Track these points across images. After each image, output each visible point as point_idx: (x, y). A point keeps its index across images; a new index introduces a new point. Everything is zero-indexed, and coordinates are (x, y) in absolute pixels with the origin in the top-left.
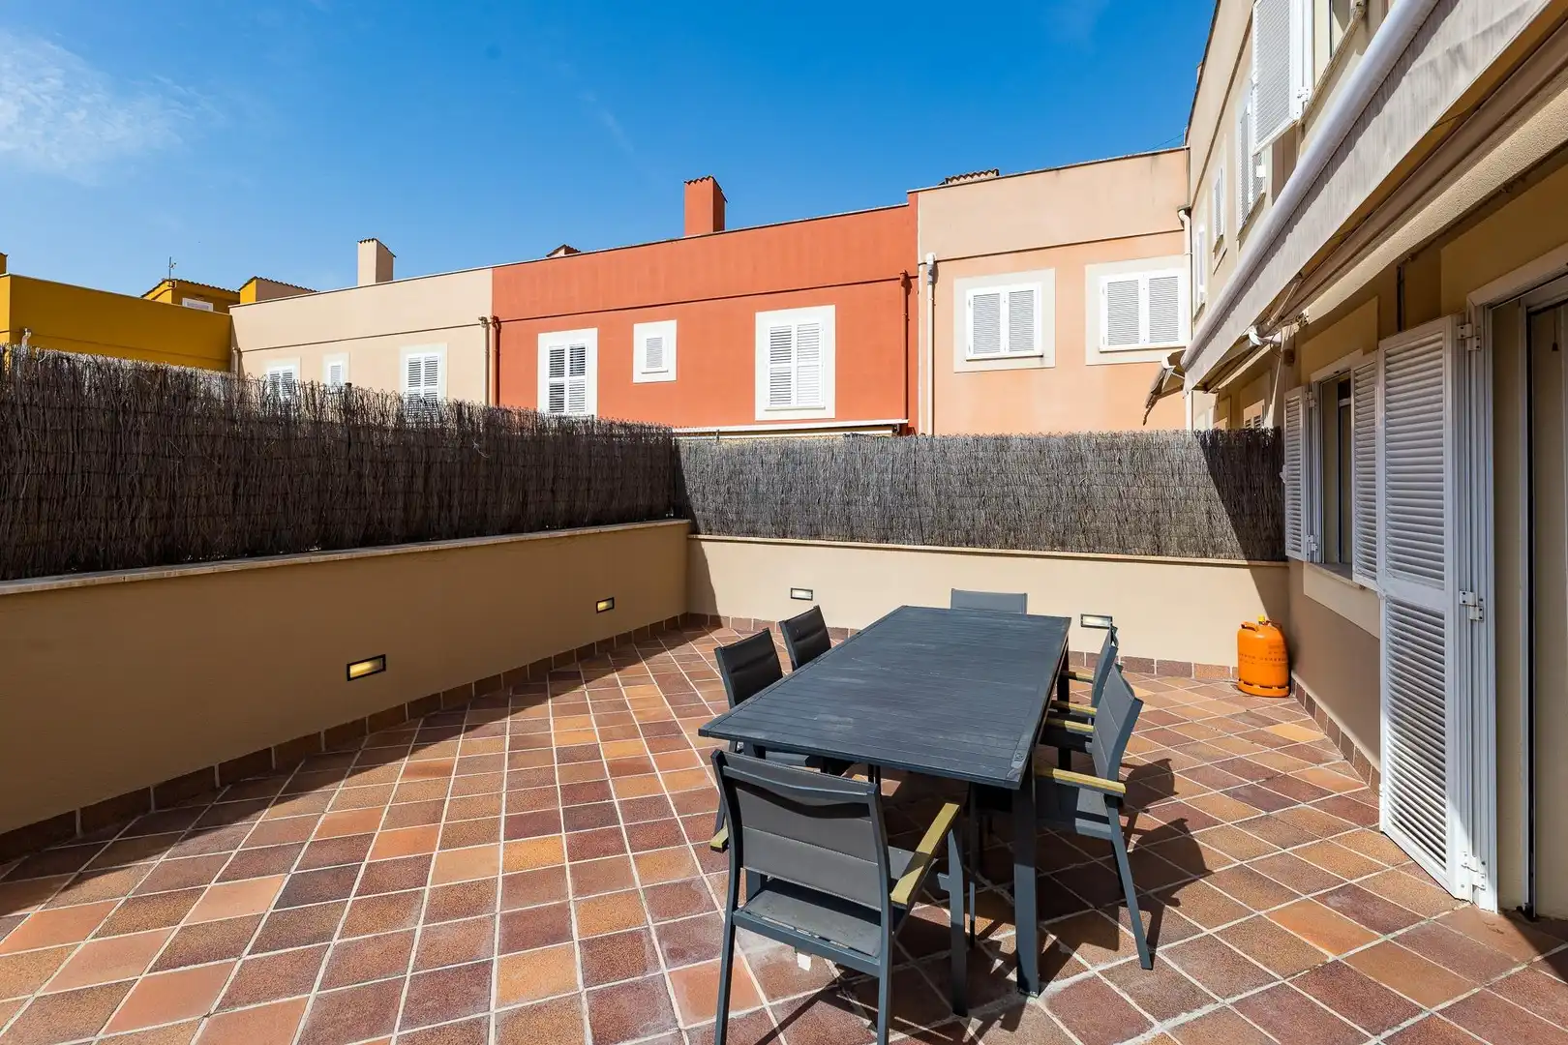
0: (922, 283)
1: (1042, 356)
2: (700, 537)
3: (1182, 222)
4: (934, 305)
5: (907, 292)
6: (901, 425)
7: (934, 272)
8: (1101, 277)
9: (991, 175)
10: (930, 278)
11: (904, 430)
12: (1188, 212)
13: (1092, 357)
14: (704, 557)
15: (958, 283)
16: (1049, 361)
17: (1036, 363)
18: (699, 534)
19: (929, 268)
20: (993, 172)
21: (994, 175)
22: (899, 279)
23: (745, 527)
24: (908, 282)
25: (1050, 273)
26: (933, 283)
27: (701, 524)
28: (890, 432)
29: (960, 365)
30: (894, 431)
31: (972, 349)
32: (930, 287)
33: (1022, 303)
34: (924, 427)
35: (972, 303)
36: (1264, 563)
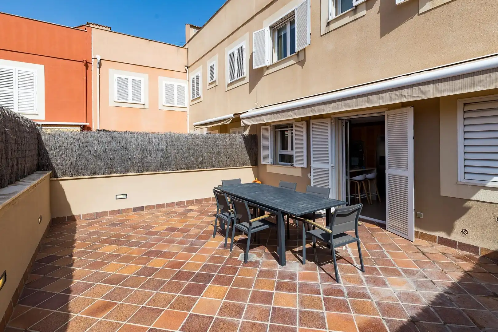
0: (94, 66)
1: (144, 104)
2: (59, 178)
3: (186, 70)
4: (100, 77)
5: (87, 69)
6: (84, 125)
7: (100, 64)
8: (164, 81)
9: (107, 29)
10: (98, 66)
11: (86, 128)
12: (188, 67)
13: (161, 107)
14: (62, 188)
15: (111, 71)
16: (147, 106)
17: (142, 106)
18: (58, 177)
19: (98, 61)
20: (109, 28)
21: (109, 29)
22: (83, 62)
23: (89, 172)
24: (87, 65)
25: (147, 76)
26: (100, 68)
27: (59, 173)
28: (80, 128)
29: (111, 103)
30: (81, 127)
31: (117, 98)
32: (98, 69)
33: (137, 84)
34: (95, 126)
35: (117, 80)
36: (254, 166)
